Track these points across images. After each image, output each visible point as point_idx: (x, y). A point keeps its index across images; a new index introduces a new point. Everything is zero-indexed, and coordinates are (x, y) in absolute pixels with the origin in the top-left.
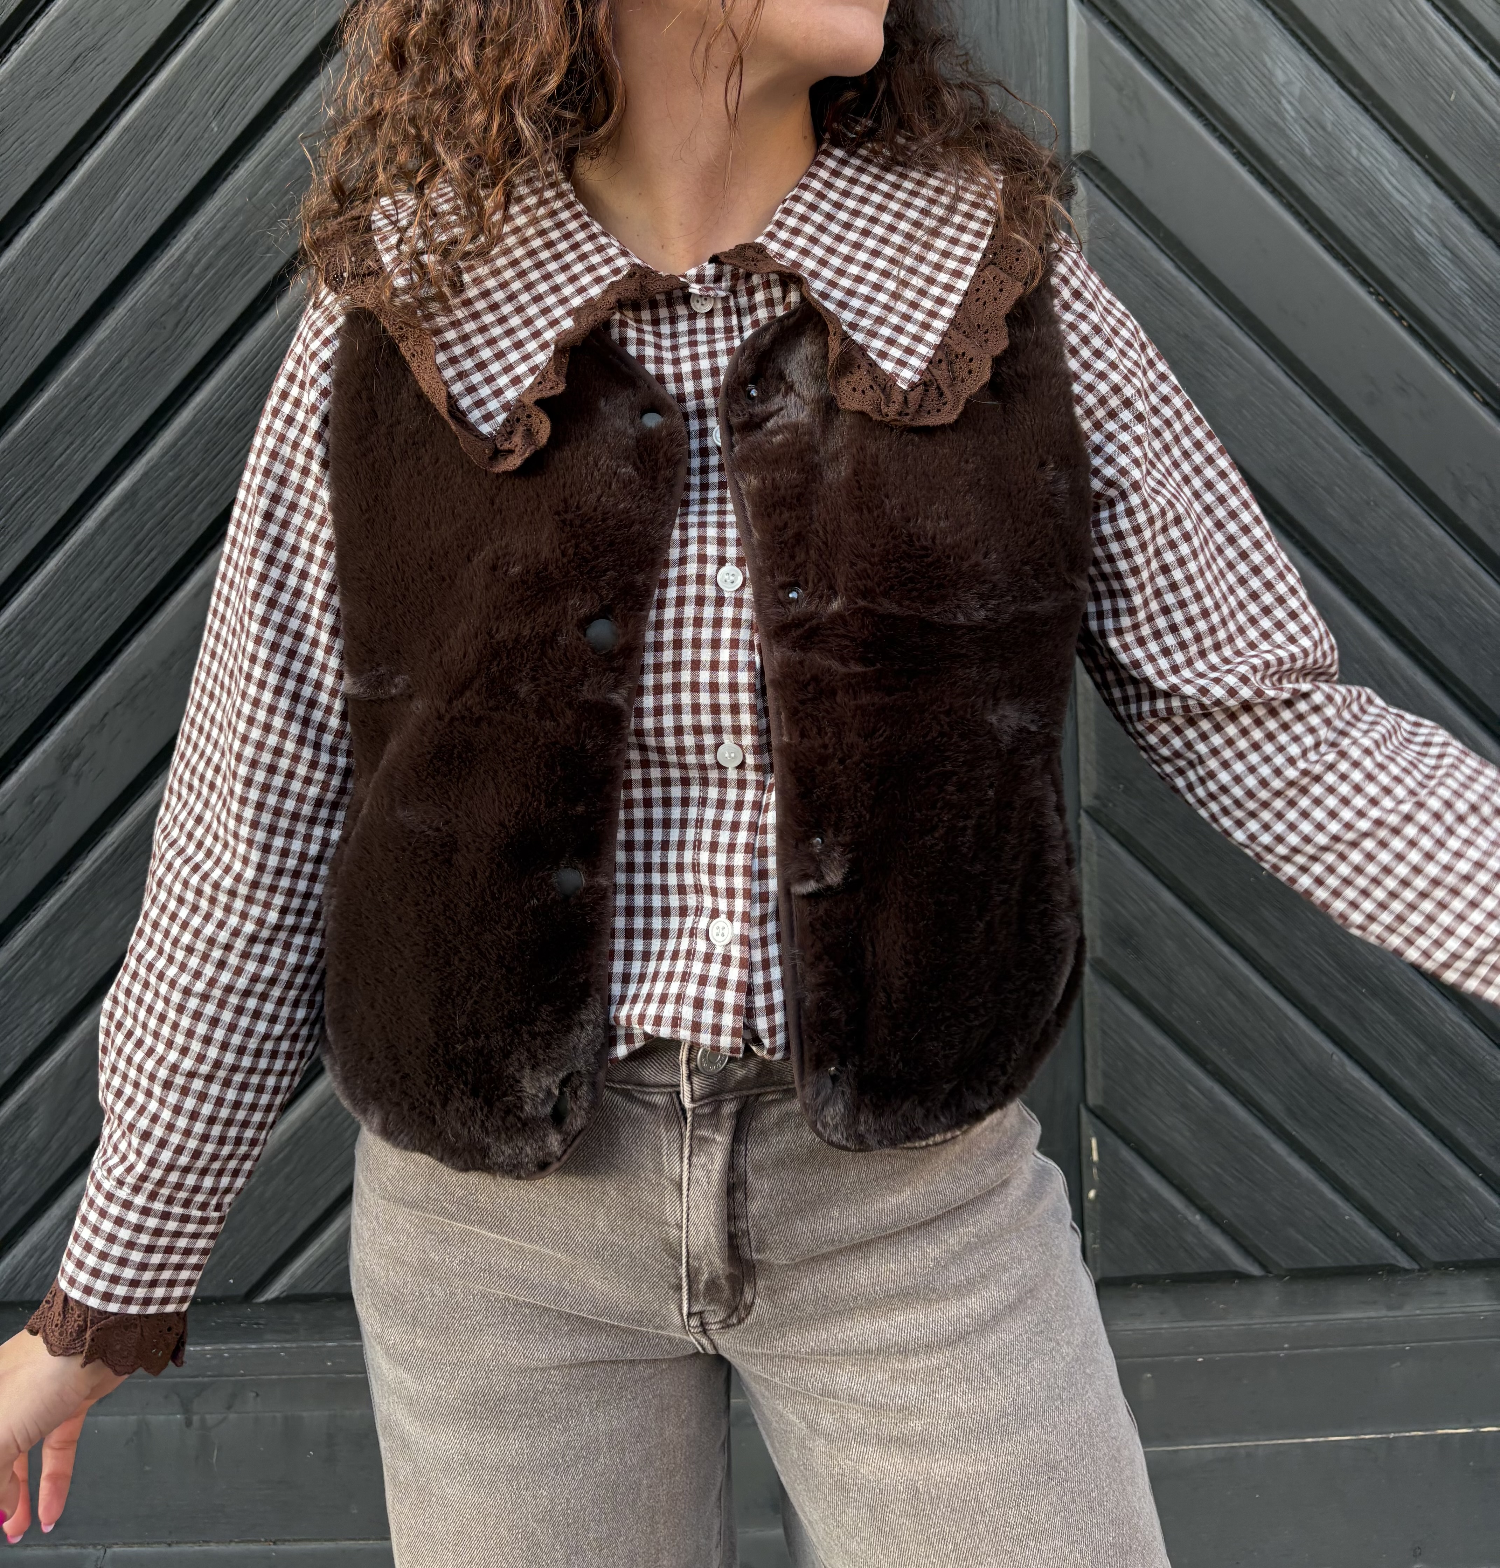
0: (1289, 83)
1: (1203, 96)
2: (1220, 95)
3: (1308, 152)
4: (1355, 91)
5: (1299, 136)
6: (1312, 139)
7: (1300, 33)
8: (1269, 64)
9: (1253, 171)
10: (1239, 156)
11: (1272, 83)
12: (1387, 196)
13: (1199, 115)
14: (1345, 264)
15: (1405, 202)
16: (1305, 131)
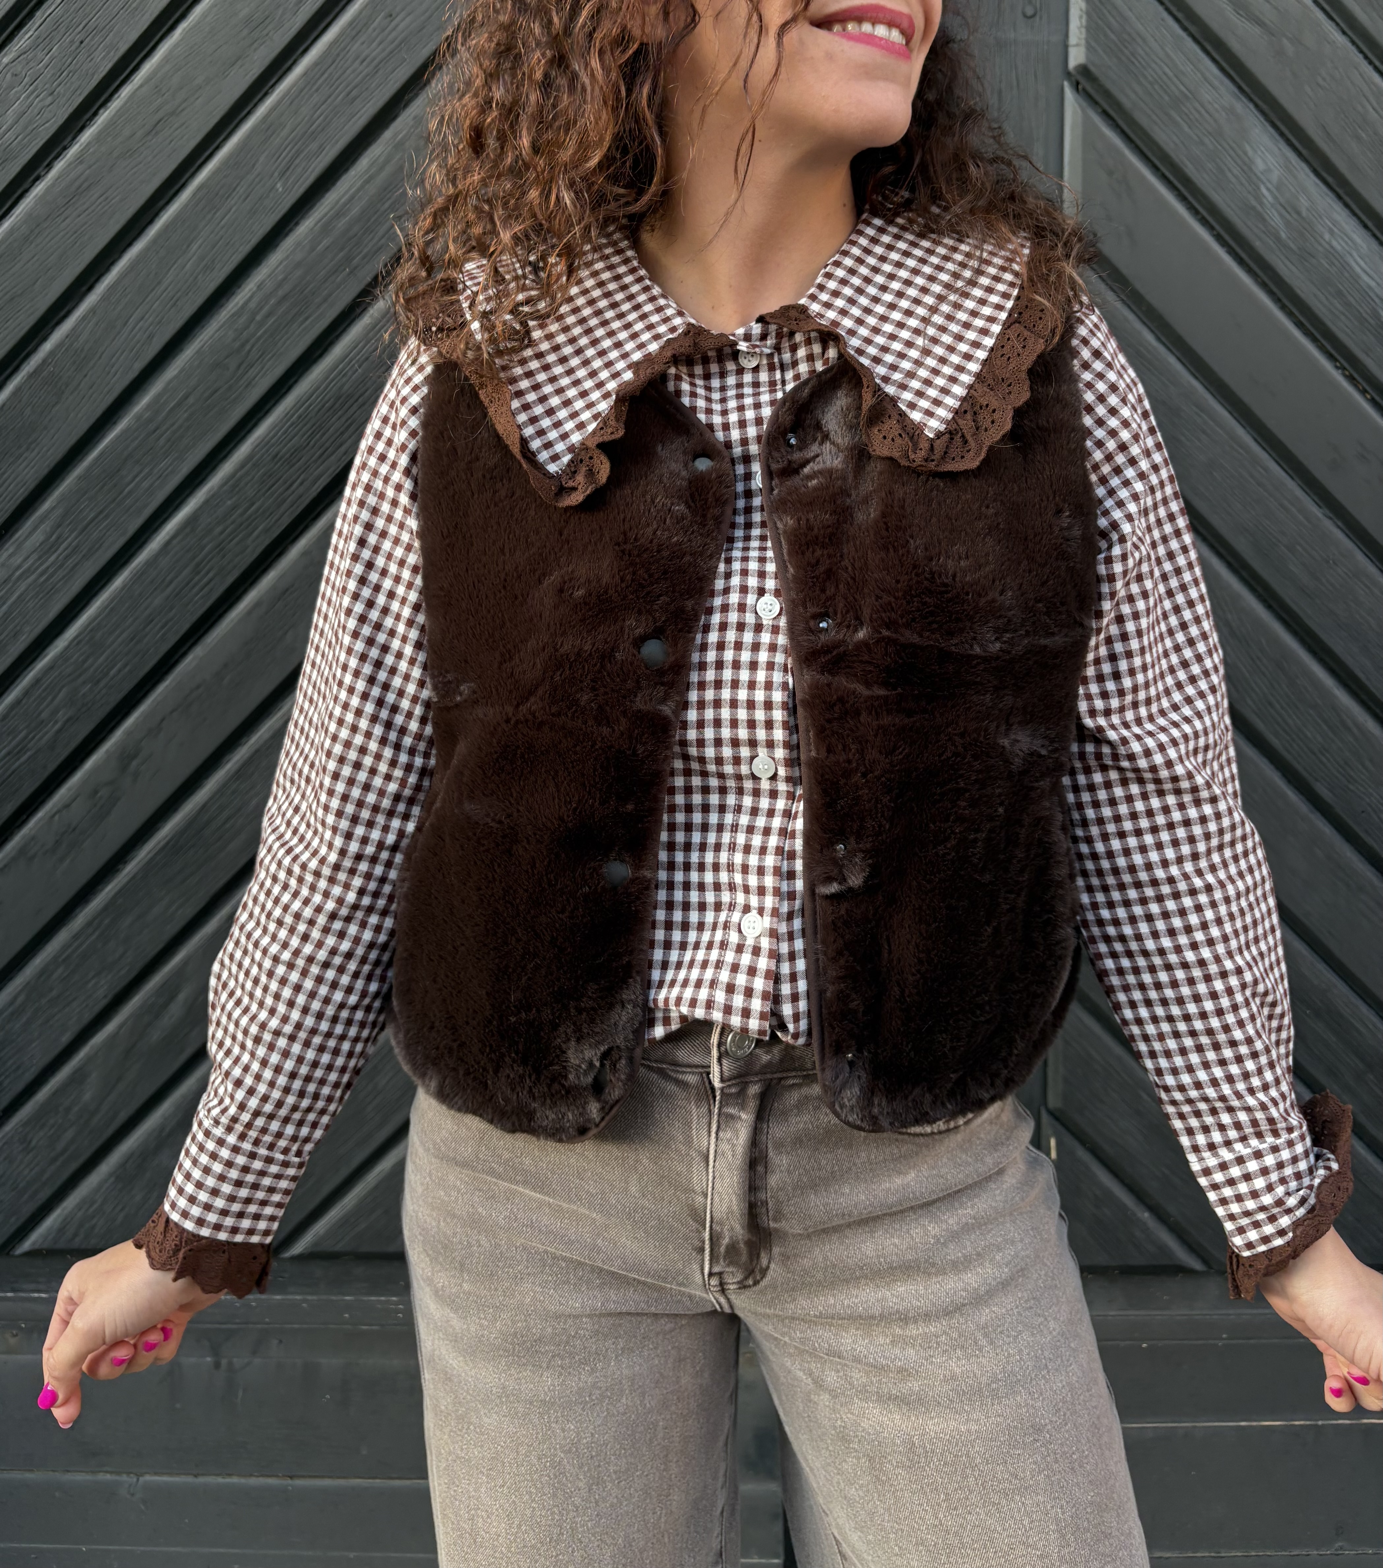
0: (1269, 170)
1: (1187, 181)
2: (1203, 181)
3: (1283, 235)
4: (1330, 179)
5: (1275, 219)
6: (1287, 224)
7: (1279, 124)
8: (1250, 153)
9: (1232, 252)
10: (1219, 238)
11: (1251, 169)
12: (1355, 278)
13: (1182, 198)
14: (1314, 340)
15: (1373, 284)
16: (1281, 215)
